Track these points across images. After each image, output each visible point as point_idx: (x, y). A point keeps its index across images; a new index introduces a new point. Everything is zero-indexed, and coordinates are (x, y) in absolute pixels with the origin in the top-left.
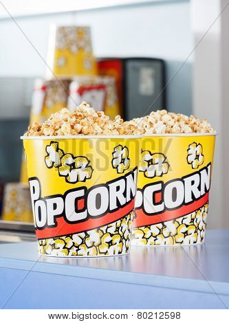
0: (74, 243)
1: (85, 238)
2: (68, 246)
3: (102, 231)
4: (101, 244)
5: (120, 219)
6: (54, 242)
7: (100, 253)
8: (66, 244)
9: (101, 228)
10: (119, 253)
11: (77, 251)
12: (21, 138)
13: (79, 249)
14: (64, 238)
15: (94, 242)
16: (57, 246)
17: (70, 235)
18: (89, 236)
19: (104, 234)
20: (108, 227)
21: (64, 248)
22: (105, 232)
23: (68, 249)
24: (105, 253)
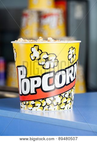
0: (46, 103)
1: (53, 100)
2: (43, 105)
3: (62, 96)
4: (61, 103)
5: (71, 89)
6: (34, 103)
7: (61, 109)
8: (42, 104)
9: (62, 95)
10: (70, 108)
11: (48, 108)
12: (12, 42)
13: (49, 107)
14: (41, 100)
15: (58, 103)
16: (36, 105)
17: (44, 99)
18: (55, 99)
19: (63, 98)
20: (65, 94)
21: (41, 106)
22: (63, 97)
23: (43, 107)
24: (63, 109)
